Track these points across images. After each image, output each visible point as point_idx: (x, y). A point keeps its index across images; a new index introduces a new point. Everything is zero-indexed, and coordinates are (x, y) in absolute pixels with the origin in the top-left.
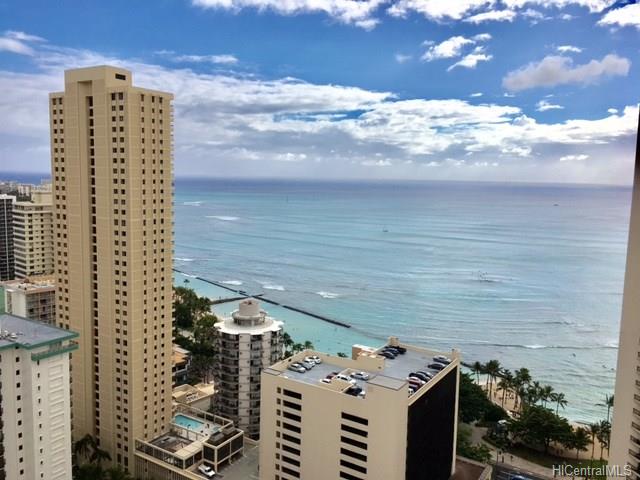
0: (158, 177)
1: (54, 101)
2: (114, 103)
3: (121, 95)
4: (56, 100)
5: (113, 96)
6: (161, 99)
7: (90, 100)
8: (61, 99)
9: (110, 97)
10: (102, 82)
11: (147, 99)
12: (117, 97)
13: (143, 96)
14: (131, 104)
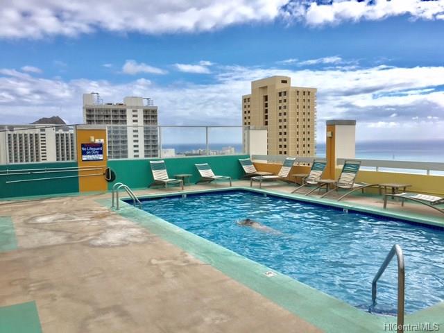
0: (306, 142)
1: (245, 100)
2: (280, 98)
3: (285, 92)
4: (246, 100)
5: (280, 94)
6: (309, 92)
7: (266, 98)
8: (249, 99)
9: (278, 95)
10: (274, 86)
11: (301, 94)
12: (283, 94)
13: (298, 92)
14: (291, 98)
